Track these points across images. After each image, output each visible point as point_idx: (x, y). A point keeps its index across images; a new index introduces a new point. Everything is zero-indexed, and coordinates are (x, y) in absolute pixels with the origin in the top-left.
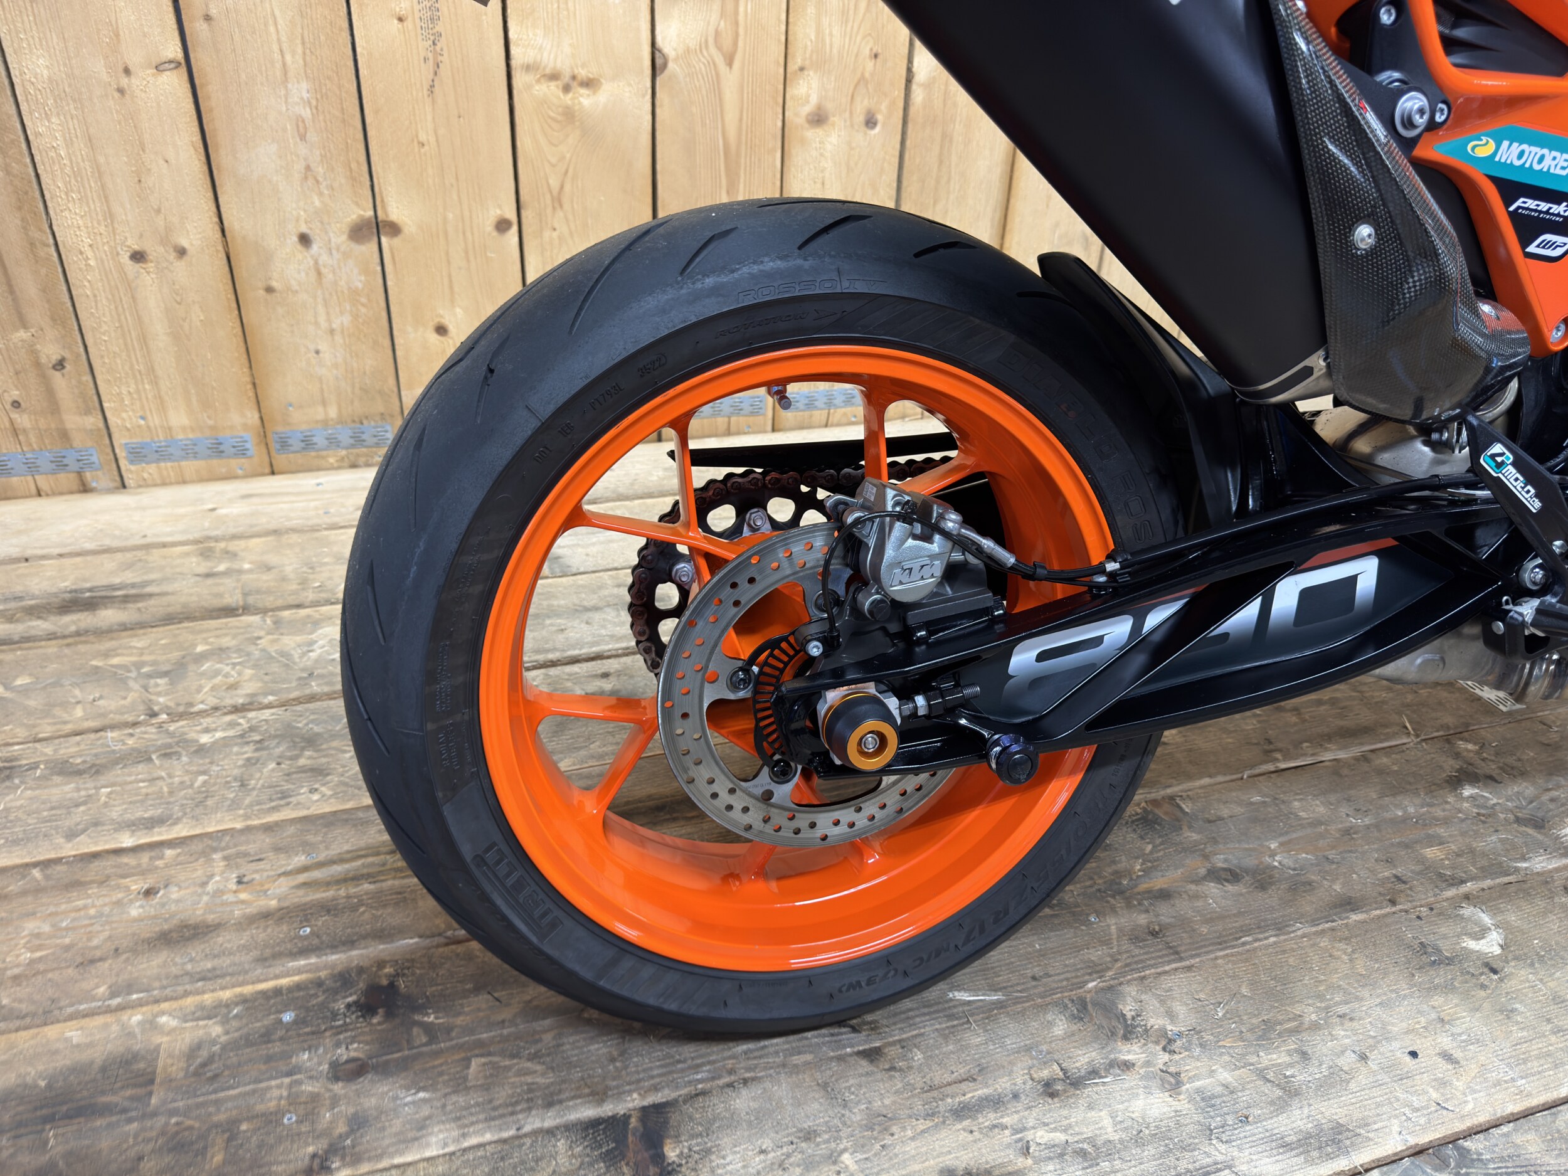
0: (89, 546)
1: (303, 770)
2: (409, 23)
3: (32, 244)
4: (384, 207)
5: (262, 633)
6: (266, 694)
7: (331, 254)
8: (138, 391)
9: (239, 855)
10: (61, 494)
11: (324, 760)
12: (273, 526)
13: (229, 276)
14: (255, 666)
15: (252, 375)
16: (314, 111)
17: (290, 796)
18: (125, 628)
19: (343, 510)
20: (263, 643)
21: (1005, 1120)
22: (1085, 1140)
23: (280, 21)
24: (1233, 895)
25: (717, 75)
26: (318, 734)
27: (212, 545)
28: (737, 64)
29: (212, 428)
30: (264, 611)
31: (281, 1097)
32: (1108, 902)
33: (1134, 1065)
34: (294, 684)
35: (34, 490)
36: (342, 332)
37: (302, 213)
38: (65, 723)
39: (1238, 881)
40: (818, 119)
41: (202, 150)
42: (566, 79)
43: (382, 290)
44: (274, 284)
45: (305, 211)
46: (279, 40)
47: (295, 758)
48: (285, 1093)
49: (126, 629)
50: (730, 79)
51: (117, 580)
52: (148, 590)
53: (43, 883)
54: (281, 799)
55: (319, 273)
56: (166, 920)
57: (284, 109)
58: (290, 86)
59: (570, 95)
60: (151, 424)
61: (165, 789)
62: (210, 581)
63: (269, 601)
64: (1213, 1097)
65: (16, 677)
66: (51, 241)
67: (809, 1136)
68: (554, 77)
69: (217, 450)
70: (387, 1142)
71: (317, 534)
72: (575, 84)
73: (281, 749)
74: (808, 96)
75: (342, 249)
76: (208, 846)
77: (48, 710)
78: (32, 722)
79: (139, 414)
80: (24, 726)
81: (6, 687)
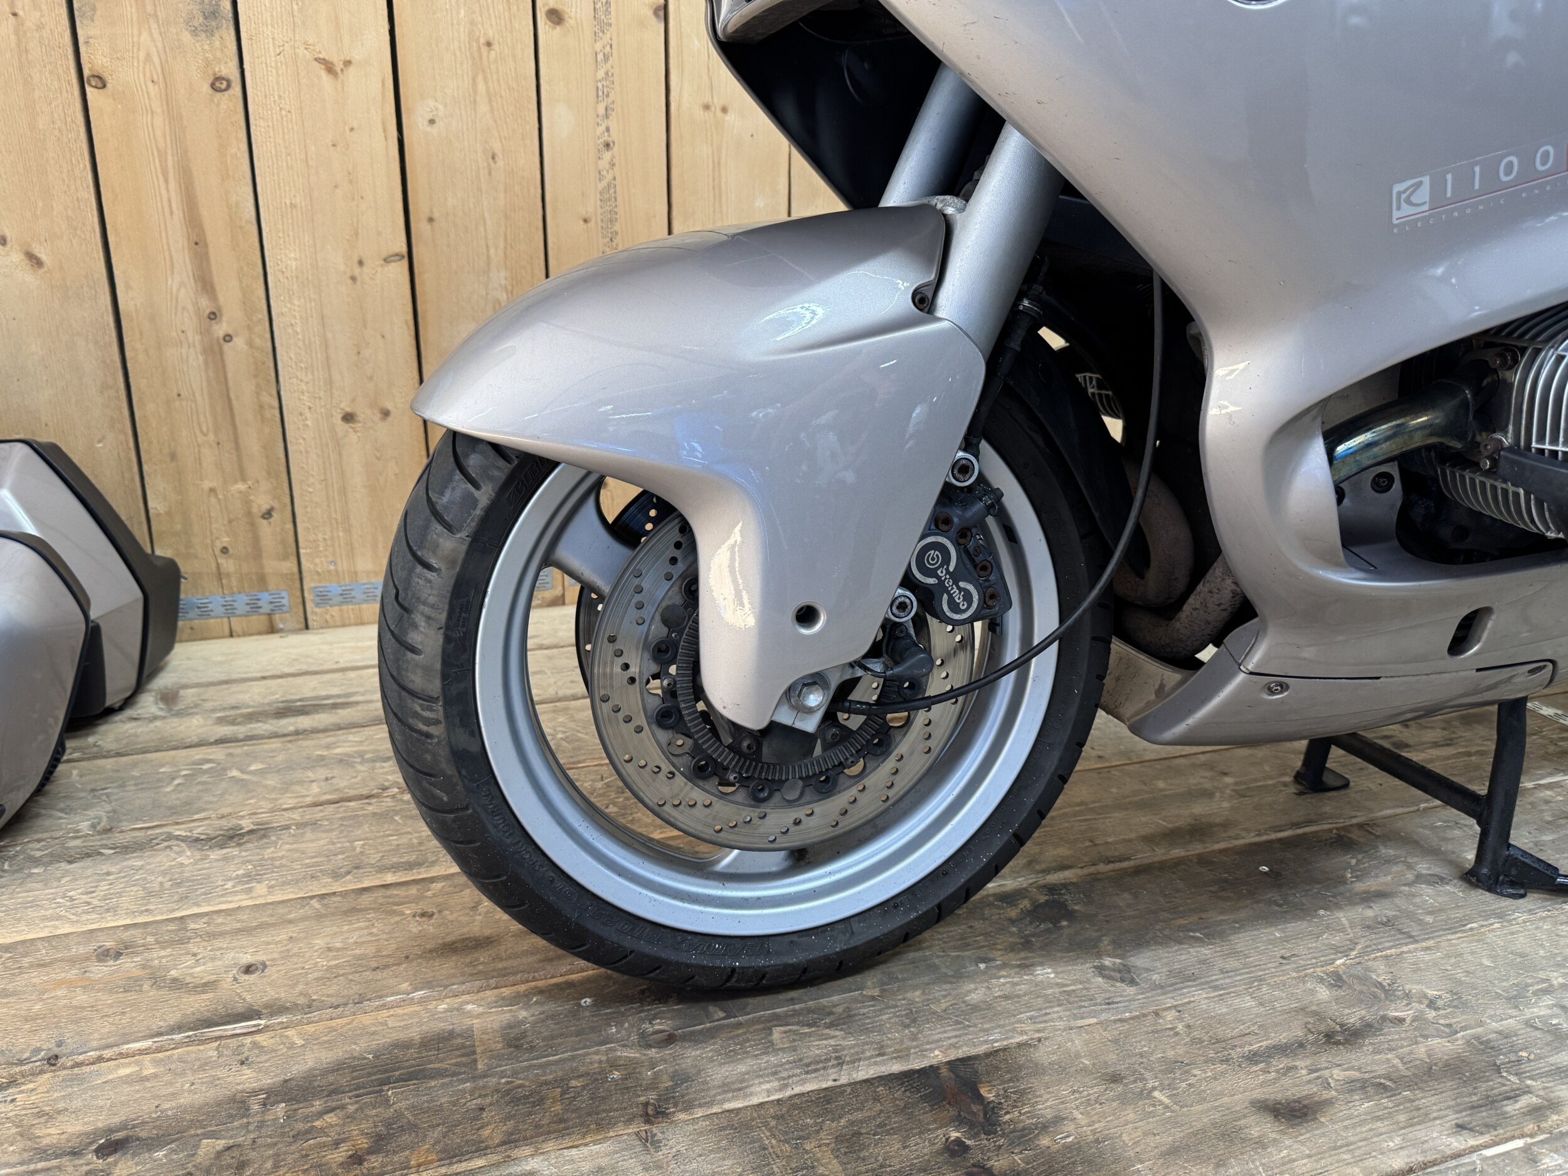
0: (287, 670)
2: (592, 224)
3: (261, 407)
8: (332, 538)
10: (251, 634)
16: (510, 295)
18: (339, 727)
21: (1298, 1063)
22: (1380, 1077)
24: (1446, 893)
31: (600, 1061)
32: (1330, 901)
33: (1404, 1020)
35: (227, 632)
38: (305, 796)
41: (413, 328)
46: (486, 237)
48: (604, 1058)
49: (340, 729)
51: (323, 693)
52: (355, 699)
53: (323, 911)
56: (447, 935)
57: (484, 292)
58: (491, 274)
60: (340, 569)
64: (1489, 1041)
65: (249, 765)
66: (276, 404)
70: (713, 1092)
77: (286, 787)
78: (273, 796)
79: (330, 559)
80: (265, 798)
81: (243, 771)
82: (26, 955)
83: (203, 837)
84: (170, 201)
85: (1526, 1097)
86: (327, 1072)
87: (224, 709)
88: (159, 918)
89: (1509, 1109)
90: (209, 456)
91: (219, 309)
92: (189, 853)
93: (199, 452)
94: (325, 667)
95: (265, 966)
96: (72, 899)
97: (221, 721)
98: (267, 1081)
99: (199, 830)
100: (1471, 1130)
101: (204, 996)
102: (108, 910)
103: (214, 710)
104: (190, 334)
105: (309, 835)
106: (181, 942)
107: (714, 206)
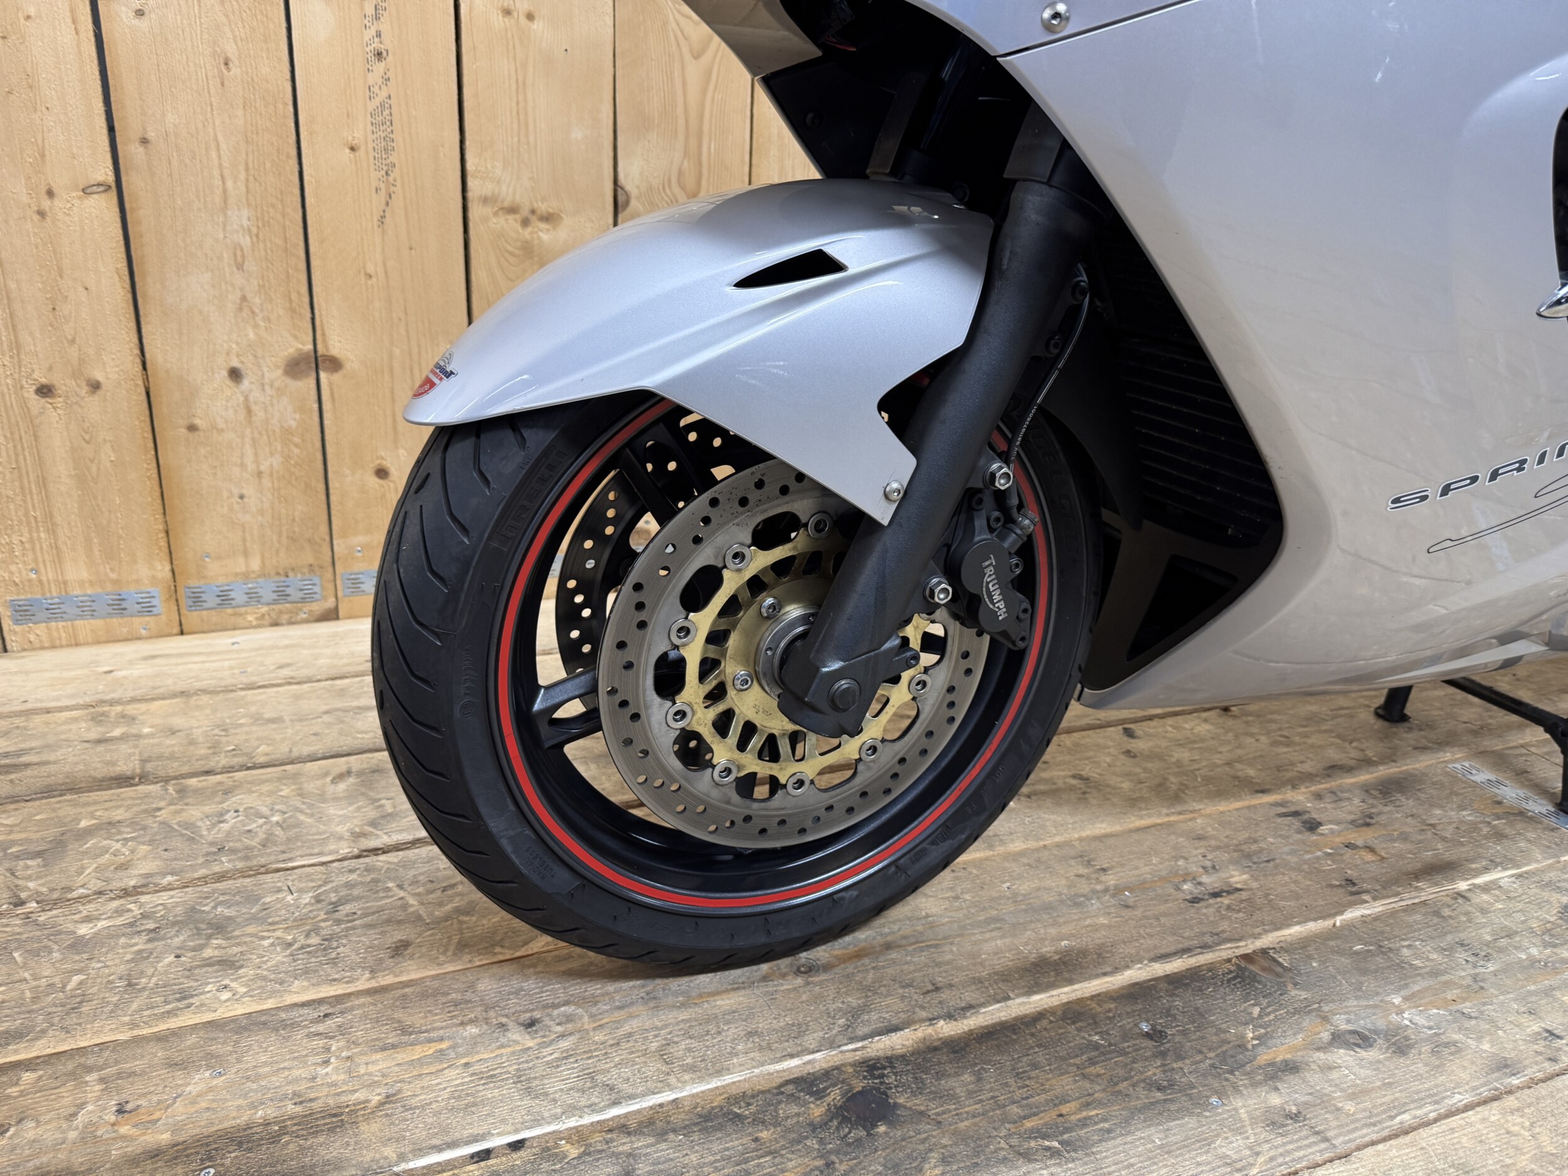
1: (209, 963)
2: (361, 153)
4: (325, 341)
5: (162, 804)
6: (164, 875)
7: (264, 390)
8: (31, 540)
9: (120, 1075)
11: (236, 950)
12: (181, 686)
13: (147, 413)
14: (151, 842)
15: (167, 523)
16: (255, 239)
17: (192, 996)
19: (262, 668)
20: (163, 815)
23: (223, 146)
24: (1371, 1063)
26: (229, 918)
27: (106, 709)
29: (116, 582)
30: (166, 780)
32: (1227, 1080)
34: (201, 860)
36: (271, 475)
37: (234, 346)
39: (1371, 1046)
41: (127, 278)
42: (525, 212)
43: (318, 429)
44: (198, 422)
45: (237, 344)
46: (220, 165)
47: (201, 948)
52: (25, 759)
54: (178, 1000)
55: (249, 411)
57: (221, 236)
59: (529, 229)
60: (44, 578)
61: (28, 994)
62: (101, 748)
63: (174, 767)
68: (512, 210)
69: (119, 607)
71: (232, 695)
72: (534, 218)
73: (181, 938)
75: (277, 384)
76: (80, 1065)
79: (31, 566)
107: (519, 135)
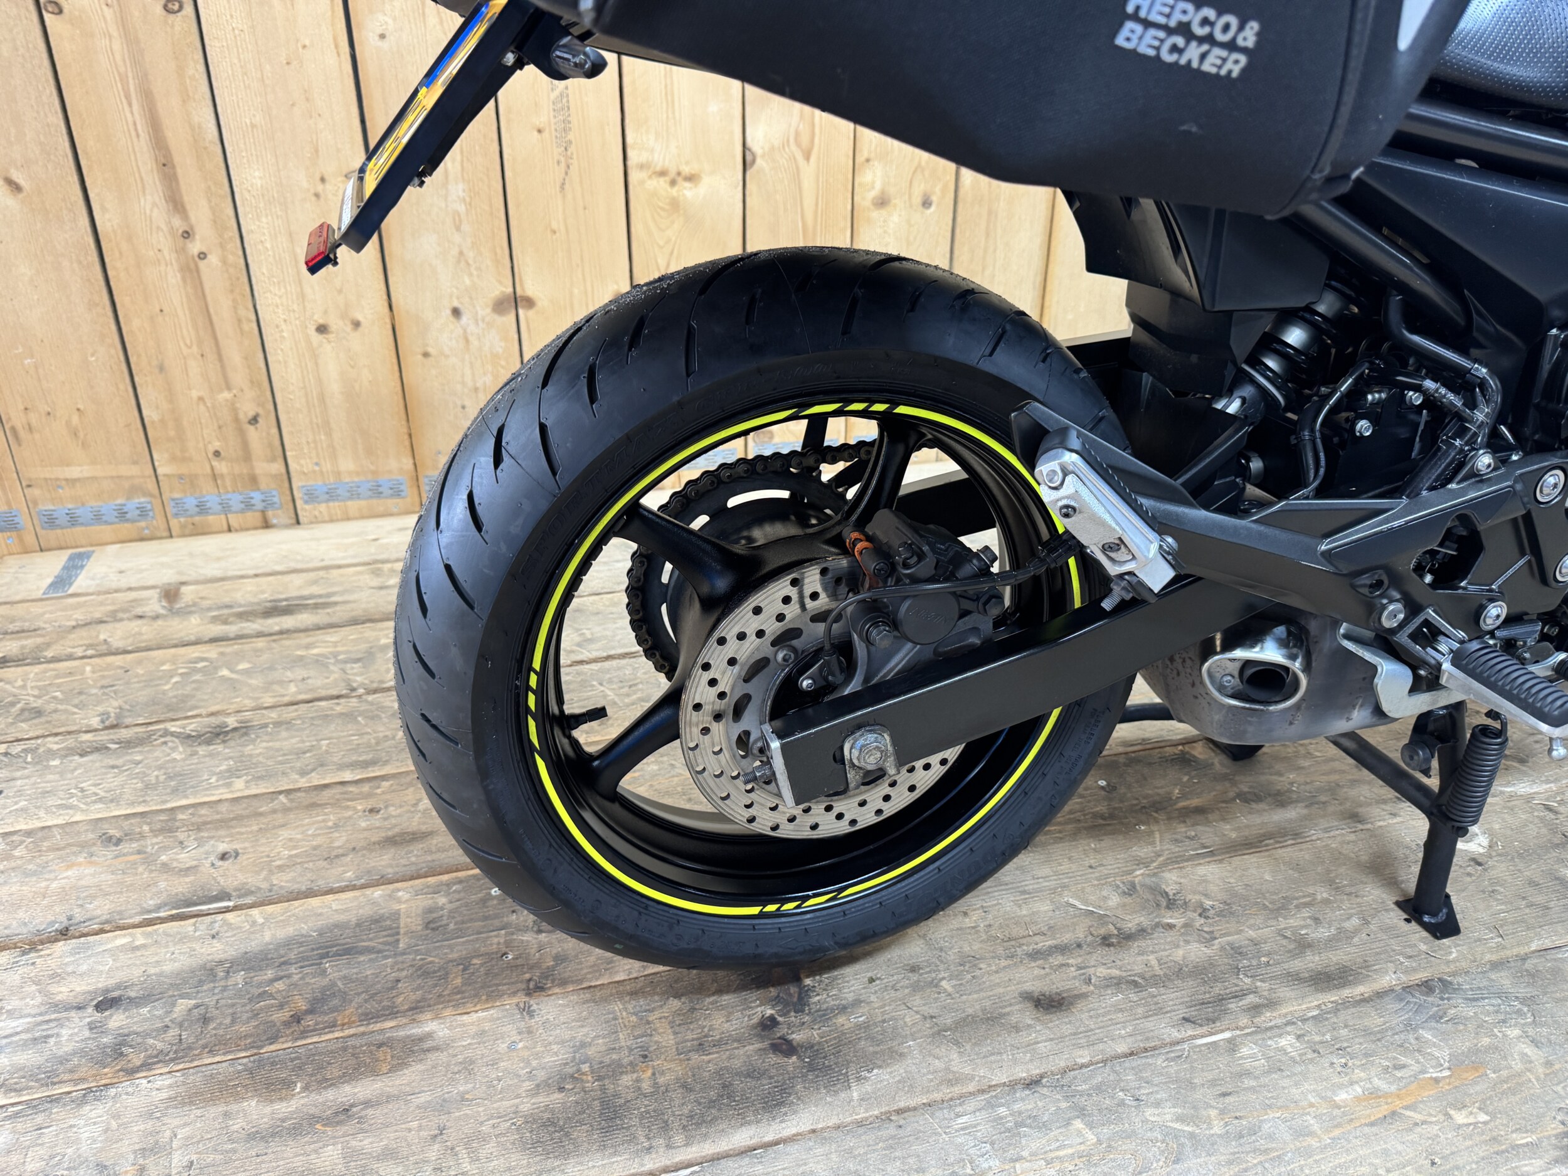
0: (278, 568)
2: (546, 134)
3: (239, 321)
4: (522, 286)
7: (477, 324)
8: (315, 442)
10: (247, 529)
13: (393, 344)
15: (409, 428)
16: (468, 207)
18: (318, 628)
21: (1071, 961)
22: (1135, 975)
24: (1258, 811)
25: (798, 168)
28: (813, 158)
29: (374, 473)
31: (499, 943)
32: (1152, 816)
33: (1174, 926)
35: (225, 527)
36: (485, 390)
37: (455, 291)
38: (283, 696)
39: (1262, 801)
40: (882, 202)
42: (672, 174)
43: (518, 354)
44: (430, 350)
45: (457, 288)
48: (502, 941)
50: (808, 171)
51: (306, 592)
52: (334, 599)
53: (288, 805)
55: (467, 341)
56: (389, 829)
57: (443, 205)
58: (450, 187)
59: (676, 188)
60: (324, 470)
61: (373, 741)
64: (1240, 947)
65: (237, 664)
66: (254, 318)
67: (914, 969)
68: (663, 173)
69: (376, 492)
70: (585, 971)
72: (679, 180)
74: (873, 182)
75: (487, 319)
77: (267, 687)
78: (256, 695)
79: (315, 460)
80: (251, 698)
81: (232, 671)
82: (44, 839)
83: (194, 734)
84: (135, 124)
85: (1251, 996)
86: (279, 946)
87: (219, 608)
88: (154, 808)
89: (1230, 1006)
90: (194, 367)
91: (192, 228)
92: (181, 749)
93: (185, 363)
94: (311, 565)
95: (237, 854)
96: (82, 790)
97: (215, 620)
98: (232, 953)
99: (192, 727)
100: (1194, 1022)
101: (187, 880)
102: (112, 801)
103: (209, 609)
104: (166, 252)
105: (284, 734)
106: (170, 831)
107: (667, 112)
